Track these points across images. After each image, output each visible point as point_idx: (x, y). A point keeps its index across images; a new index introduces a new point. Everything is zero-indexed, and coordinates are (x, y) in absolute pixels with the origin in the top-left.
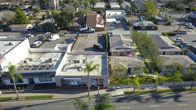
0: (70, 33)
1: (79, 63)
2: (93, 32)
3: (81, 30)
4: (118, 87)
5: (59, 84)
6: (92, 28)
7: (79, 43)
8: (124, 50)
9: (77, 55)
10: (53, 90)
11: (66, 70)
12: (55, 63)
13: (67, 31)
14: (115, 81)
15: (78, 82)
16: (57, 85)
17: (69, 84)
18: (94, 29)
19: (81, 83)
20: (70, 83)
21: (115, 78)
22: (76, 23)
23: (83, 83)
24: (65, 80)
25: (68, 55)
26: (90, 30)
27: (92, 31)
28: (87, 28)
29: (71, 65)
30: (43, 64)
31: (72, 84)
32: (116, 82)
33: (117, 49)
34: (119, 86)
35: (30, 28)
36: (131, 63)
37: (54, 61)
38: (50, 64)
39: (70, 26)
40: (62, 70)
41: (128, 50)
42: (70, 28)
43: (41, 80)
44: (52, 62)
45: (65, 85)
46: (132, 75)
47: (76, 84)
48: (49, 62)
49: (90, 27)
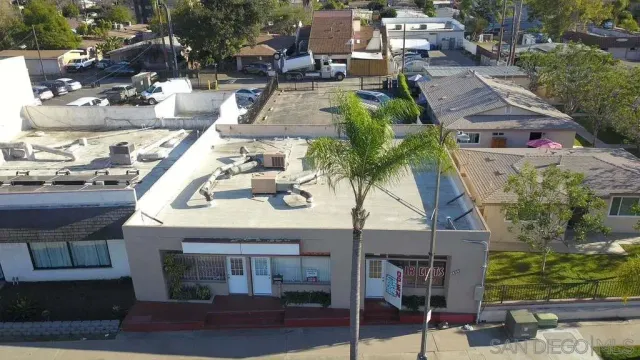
0: (237, 82)
1: (283, 169)
2: (338, 77)
3: (285, 70)
4: (544, 316)
5: (151, 287)
6: (334, 61)
7: (277, 109)
8: (513, 124)
9: (272, 138)
10: (106, 323)
11: (205, 202)
12: (145, 169)
13: (229, 76)
14: (505, 273)
15: (277, 278)
16: (141, 292)
17: (217, 289)
18: (344, 65)
19: (296, 283)
20: (223, 278)
21: (504, 260)
22: (267, 46)
23: (307, 281)
24: (190, 262)
25: (223, 137)
26: (324, 67)
27: (333, 75)
28: (313, 61)
29: (233, 178)
30: (72, 173)
31: (237, 285)
32: (515, 282)
33: (473, 118)
34: (547, 310)
35: (73, 64)
36: (587, 173)
37: (140, 158)
38: (116, 172)
39: (243, 58)
40: (181, 203)
41: (535, 125)
42: (239, 63)
43: (42, 261)
44: (127, 163)
45: (192, 292)
46: (598, 245)
47: (264, 286)
48: (114, 165)
49: (323, 58)
